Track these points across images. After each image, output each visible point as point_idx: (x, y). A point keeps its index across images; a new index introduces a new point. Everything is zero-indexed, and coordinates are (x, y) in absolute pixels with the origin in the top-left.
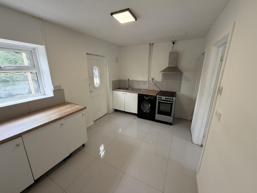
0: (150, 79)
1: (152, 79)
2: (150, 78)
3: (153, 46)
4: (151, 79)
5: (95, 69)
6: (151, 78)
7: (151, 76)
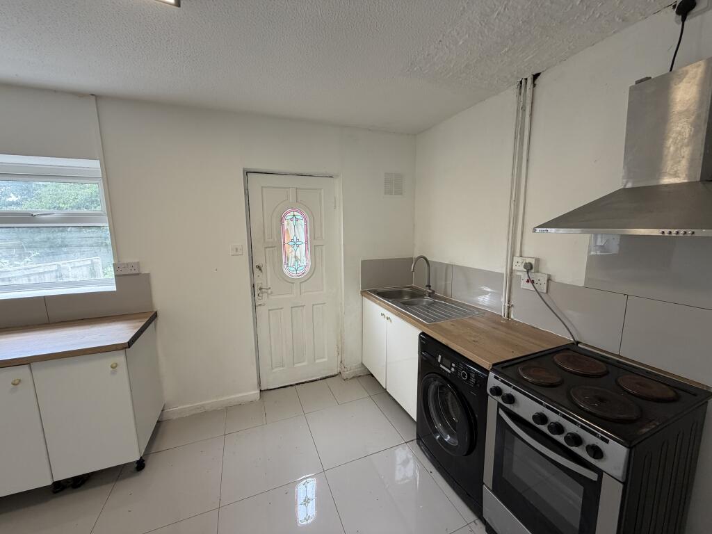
0: (519, 266)
1: (529, 267)
2: (516, 259)
3: (538, 89)
4: (522, 268)
5: (292, 220)
6: (520, 260)
7: (526, 248)
